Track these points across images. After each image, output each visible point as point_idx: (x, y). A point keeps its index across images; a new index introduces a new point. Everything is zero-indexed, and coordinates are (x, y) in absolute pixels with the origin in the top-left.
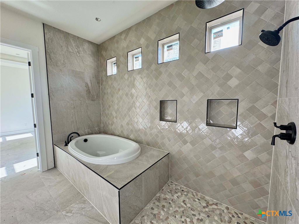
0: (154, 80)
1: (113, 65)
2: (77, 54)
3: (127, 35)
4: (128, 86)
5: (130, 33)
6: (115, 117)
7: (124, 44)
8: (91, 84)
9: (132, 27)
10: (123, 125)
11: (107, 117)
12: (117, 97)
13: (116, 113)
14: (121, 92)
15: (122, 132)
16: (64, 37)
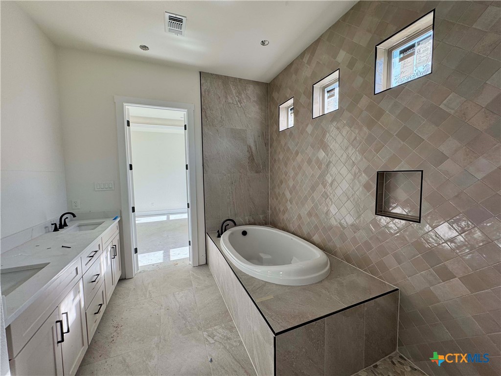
0: (365, 129)
1: (290, 112)
2: (237, 104)
3: (313, 54)
4: (313, 147)
5: (318, 48)
6: (289, 200)
7: (307, 72)
8: (256, 146)
9: (321, 36)
10: (302, 215)
11: (277, 199)
12: (294, 166)
13: (291, 194)
14: (299, 158)
15: (299, 226)
16: (223, 83)
